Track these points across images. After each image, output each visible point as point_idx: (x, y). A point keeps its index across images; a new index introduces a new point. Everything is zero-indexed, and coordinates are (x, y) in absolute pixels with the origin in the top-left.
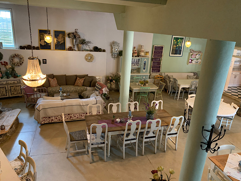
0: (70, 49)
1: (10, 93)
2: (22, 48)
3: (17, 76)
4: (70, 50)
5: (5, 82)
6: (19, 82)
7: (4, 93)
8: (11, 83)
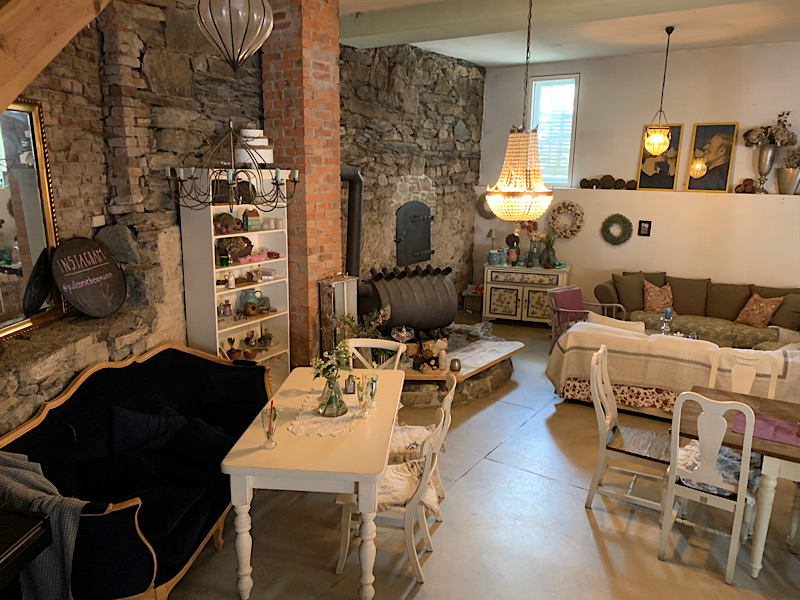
0: (747, 187)
1: (525, 311)
2: (586, 184)
3: (554, 266)
4: (744, 192)
5: (520, 276)
6: (555, 281)
7: (512, 306)
8: (532, 283)
